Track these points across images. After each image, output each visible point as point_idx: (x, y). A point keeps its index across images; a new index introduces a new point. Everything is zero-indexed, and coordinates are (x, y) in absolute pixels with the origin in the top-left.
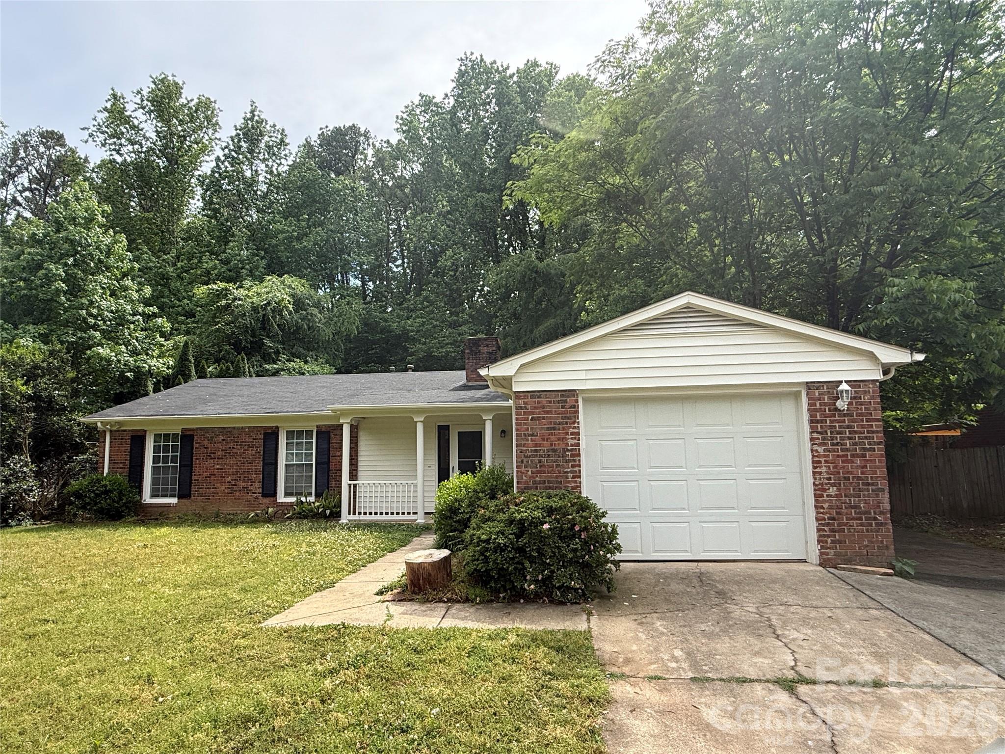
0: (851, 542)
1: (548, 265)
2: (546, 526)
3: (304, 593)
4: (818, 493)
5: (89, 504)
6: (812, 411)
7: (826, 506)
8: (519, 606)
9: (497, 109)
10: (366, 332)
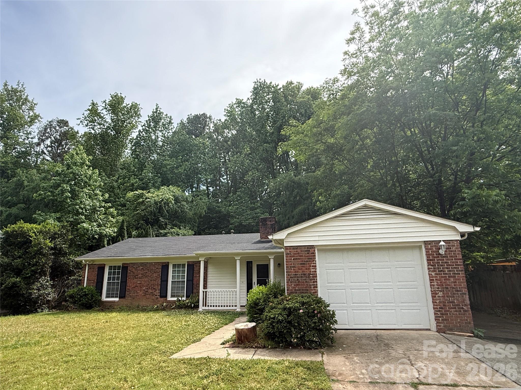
0: (452, 320)
1: (299, 179)
2: (301, 311)
3: (188, 343)
4: (433, 295)
5: (77, 301)
6: (428, 255)
7: (438, 302)
8: (290, 350)
9: (273, 104)
10: (209, 213)
